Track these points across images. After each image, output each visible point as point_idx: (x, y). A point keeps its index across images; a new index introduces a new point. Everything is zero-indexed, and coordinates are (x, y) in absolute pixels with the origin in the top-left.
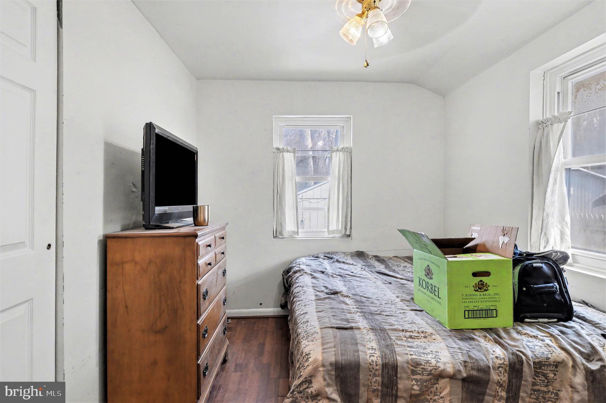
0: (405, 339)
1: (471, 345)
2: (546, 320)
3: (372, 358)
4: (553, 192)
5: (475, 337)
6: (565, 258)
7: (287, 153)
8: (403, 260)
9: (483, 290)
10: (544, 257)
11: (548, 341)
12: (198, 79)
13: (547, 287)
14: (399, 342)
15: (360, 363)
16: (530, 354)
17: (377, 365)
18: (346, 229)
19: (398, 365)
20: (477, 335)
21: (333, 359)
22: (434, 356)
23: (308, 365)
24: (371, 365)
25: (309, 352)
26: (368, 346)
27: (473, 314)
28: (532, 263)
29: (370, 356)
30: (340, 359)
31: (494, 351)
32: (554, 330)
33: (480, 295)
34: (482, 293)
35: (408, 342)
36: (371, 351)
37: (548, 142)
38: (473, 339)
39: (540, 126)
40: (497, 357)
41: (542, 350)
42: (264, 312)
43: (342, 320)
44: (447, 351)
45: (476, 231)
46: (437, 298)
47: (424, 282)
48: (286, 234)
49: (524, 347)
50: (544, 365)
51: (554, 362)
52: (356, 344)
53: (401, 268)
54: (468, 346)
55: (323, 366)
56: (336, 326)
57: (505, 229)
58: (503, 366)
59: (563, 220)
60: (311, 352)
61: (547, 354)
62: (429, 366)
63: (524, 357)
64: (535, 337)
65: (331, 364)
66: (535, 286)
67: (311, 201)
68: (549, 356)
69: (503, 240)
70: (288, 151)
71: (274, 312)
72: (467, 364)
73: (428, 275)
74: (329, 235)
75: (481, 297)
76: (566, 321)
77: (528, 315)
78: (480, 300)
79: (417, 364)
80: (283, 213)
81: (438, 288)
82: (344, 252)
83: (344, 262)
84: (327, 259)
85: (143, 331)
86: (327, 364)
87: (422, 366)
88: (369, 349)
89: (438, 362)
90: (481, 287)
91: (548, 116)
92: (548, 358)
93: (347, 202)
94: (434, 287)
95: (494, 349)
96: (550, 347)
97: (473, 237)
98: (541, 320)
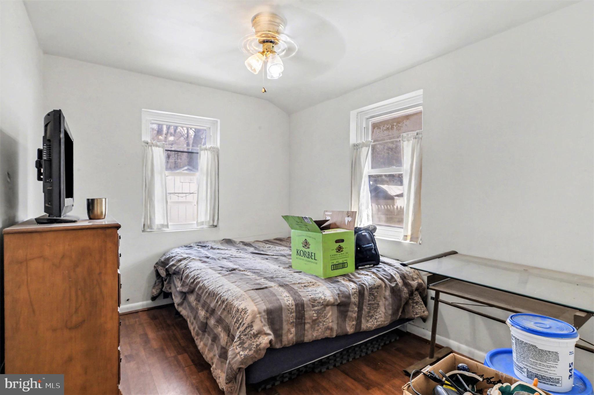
0: (302, 288)
1: (339, 285)
2: (368, 266)
3: (288, 302)
4: (364, 190)
5: (339, 280)
6: (375, 229)
7: (156, 148)
8: (264, 243)
9: (341, 251)
10: (366, 229)
11: (373, 276)
12: (46, 52)
13: (369, 246)
14: (300, 290)
15: (282, 306)
16: (367, 284)
17: (292, 306)
18: (213, 221)
19: (305, 303)
20: (340, 279)
21: (264, 308)
22: (322, 294)
23: (248, 316)
24: (289, 306)
25: (245, 307)
26: (283, 295)
27: (335, 267)
28: (362, 233)
29: (287, 301)
30: (270, 306)
31: (351, 286)
32: (374, 270)
33: (339, 255)
34: (340, 253)
35: (305, 289)
36: (286, 298)
37: (360, 158)
38: (338, 281)
39: (355, 147)
40: (353, 289)
41: (372, 281)
42: (132, 308)
43: (255, 284)
44: (328, 290)
45: (328, 215)
46: (313, 261)
47: (302, 252)
48: (155, 228)
49: (364, 281)
50: (373, 289)
51: (377, 286)
52: (275, 295)
53: (266, 249)
54: (337, 285)
55: (260, 313)
56: (255, 288)
57: (348, 212)
58: (356, 292)
59: (368, 208)
60: (246, 307)
61: (374, 283)
62: (321, 300)
63: (365, 286)
64: (367, 275)
65: (264, 311)
66: (364, 246)
67: (180, 195)
68: (375, 283)
69: (347, 219)
70: (157, 146)
71: (143, 305)
72: (339, 295)
73: (305, 246)
74: (198, 226)
75: (340, 255)
76: (377, 265)
77: (361, 264)
78: (339, 258)
79: (314, 300)
80: (152, 206)
81: (315, 254)
82: (214, 241)
83: (218, 249)
84: (201, 248)
85: (54, 330)
86: (262, 311)
87: (318, 301)
88: (285, 297)
89: (325, 297)
90: (340, 249)
91: (359, 142)
92: (374, 285)
93: (215, 196)
94: (311, 253)
95: (351, 285)
96: (375, 279)
97: (327, 219)
98: (366, 266)
